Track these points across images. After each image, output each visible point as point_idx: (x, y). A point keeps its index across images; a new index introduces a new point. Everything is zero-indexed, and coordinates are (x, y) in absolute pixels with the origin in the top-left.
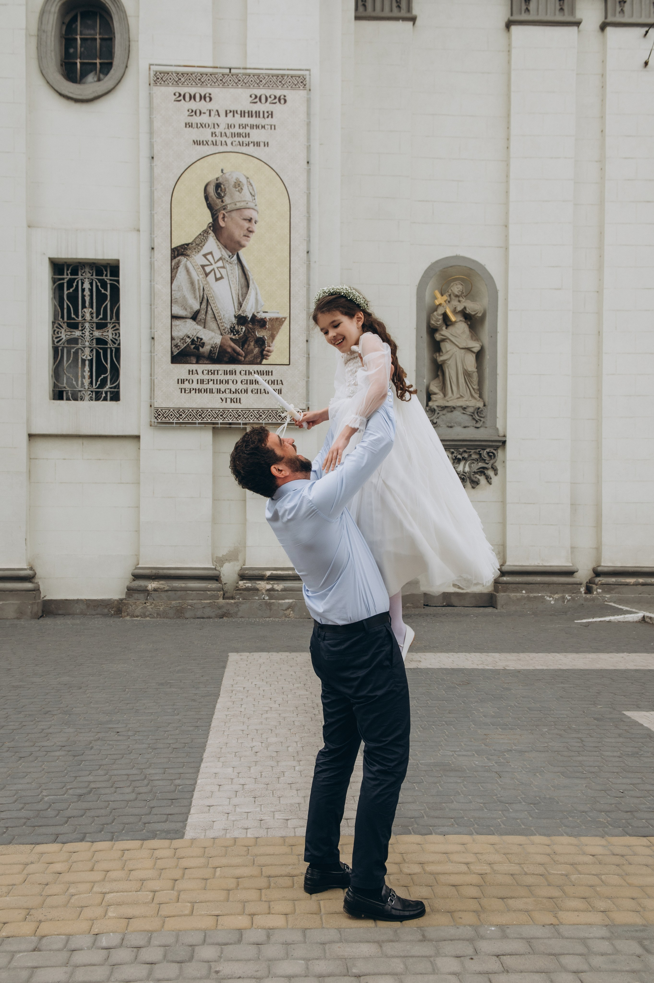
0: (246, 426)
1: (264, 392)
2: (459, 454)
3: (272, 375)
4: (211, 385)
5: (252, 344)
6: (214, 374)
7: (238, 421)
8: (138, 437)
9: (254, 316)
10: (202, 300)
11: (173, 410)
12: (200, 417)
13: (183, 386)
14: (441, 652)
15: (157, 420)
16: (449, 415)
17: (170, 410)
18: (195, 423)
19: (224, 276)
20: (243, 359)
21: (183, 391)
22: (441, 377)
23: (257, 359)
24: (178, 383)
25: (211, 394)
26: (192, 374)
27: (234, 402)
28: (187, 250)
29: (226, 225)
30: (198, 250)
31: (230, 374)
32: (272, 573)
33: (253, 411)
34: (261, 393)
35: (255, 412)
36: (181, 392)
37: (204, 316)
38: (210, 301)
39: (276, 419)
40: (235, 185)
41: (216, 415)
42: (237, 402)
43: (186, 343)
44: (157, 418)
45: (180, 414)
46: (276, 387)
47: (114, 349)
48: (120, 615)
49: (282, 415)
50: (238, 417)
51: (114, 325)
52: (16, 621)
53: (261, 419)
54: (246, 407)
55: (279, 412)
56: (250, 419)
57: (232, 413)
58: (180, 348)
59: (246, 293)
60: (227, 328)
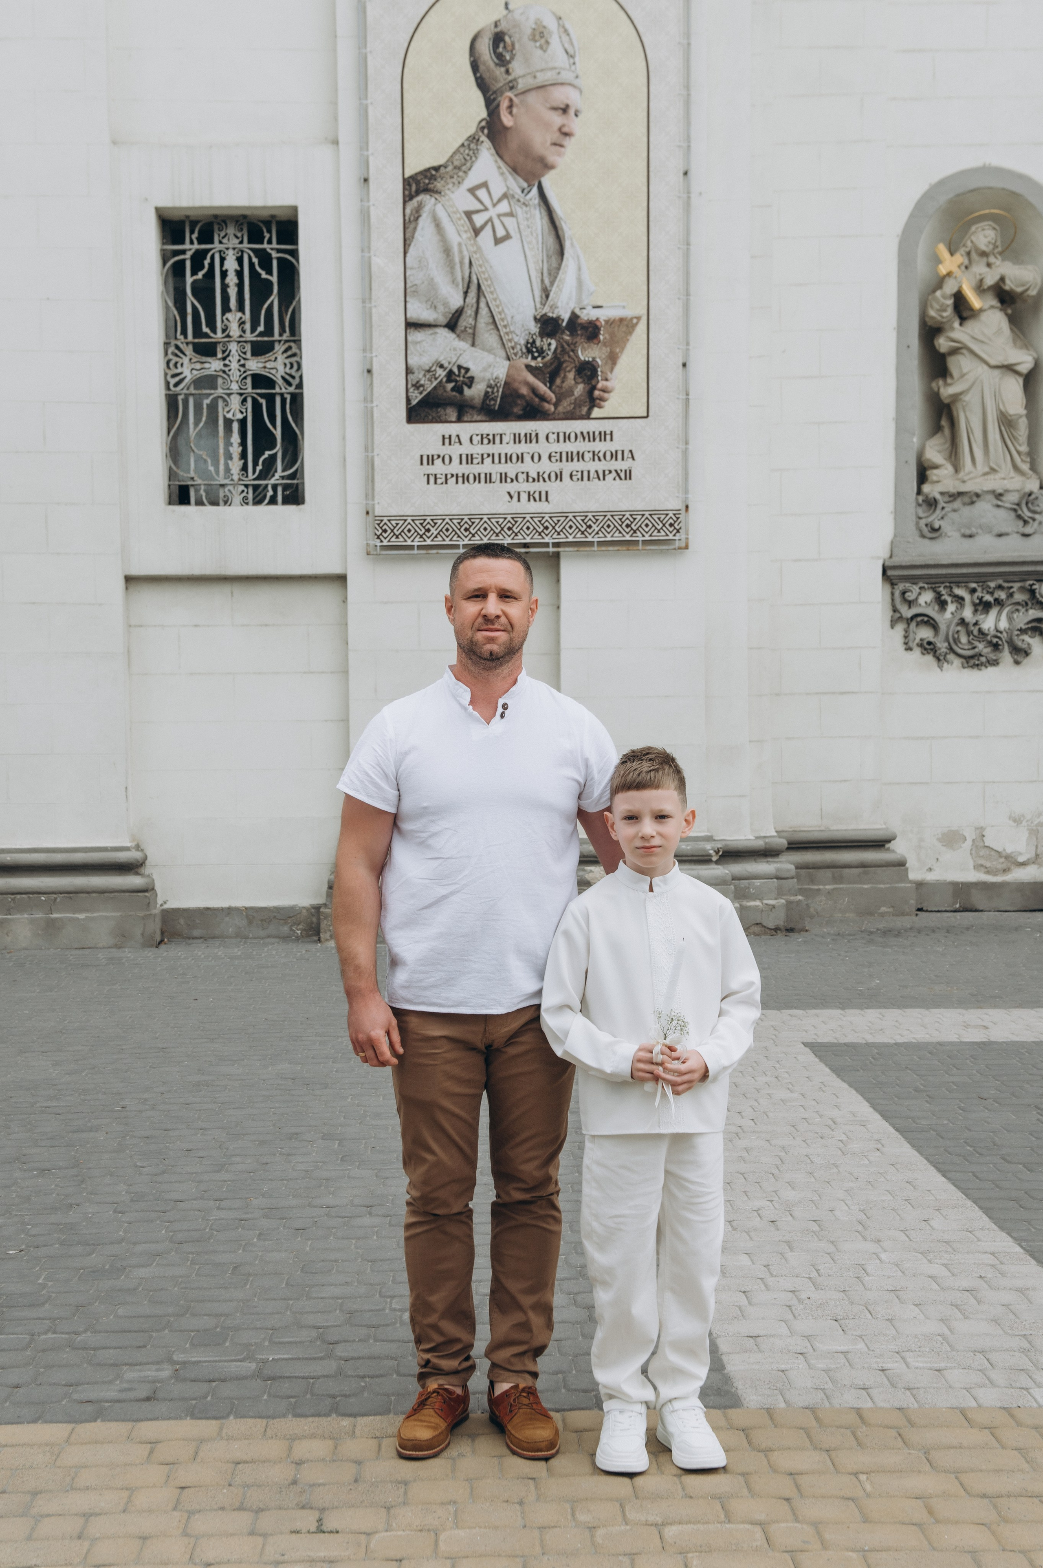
0: (561, 549)
1: (596, 476)
2: (988, 593)
3: (612, 440)
4: (487, 467)
5: (571, 375)
6: (494, 443)
7: (543, 538)
8: (341, 579)
9: (574, 317)
10: (468, 287)
11: (413, 520)
12: (466, 534)
13: (431, 469)
15: (382, 541)
16: (966, 511)
17: (405, 520)
19: (512, 233)
20: (552, 408)
21: (432, 480)
22: (947, 431)
23: (580, 407)
24: (422, 464)
25: (488, 484)
26: (450, 444)
27: (535, 500)
28: (435, 180)
29: (515, 123)
30: (460, 179)
31: (526, 442)
33: (574, 517)
34: (589, 479)
35: (578, 518)
36: (428, 483)
37: (471, 321)
38: (483, 287)
39: (620, 532)
40: (534, 35)
41: (499, 529)
42: (540, 500)
43: (436, 379)
44: (381, 537)
45: (427, 528)
46: (620, 465)
47: (288, 397)
48: (316, 938)
49: (632, 523)
50: (543, 531)
51: (287, 345)
52: (115, 953)
53: (590, 534)
54: (559, 510)
55: (628, 519)
56: (568, 535)
57: (531, 523)
58: (424, 390)
59: (559, 269)
60: (520, 344)
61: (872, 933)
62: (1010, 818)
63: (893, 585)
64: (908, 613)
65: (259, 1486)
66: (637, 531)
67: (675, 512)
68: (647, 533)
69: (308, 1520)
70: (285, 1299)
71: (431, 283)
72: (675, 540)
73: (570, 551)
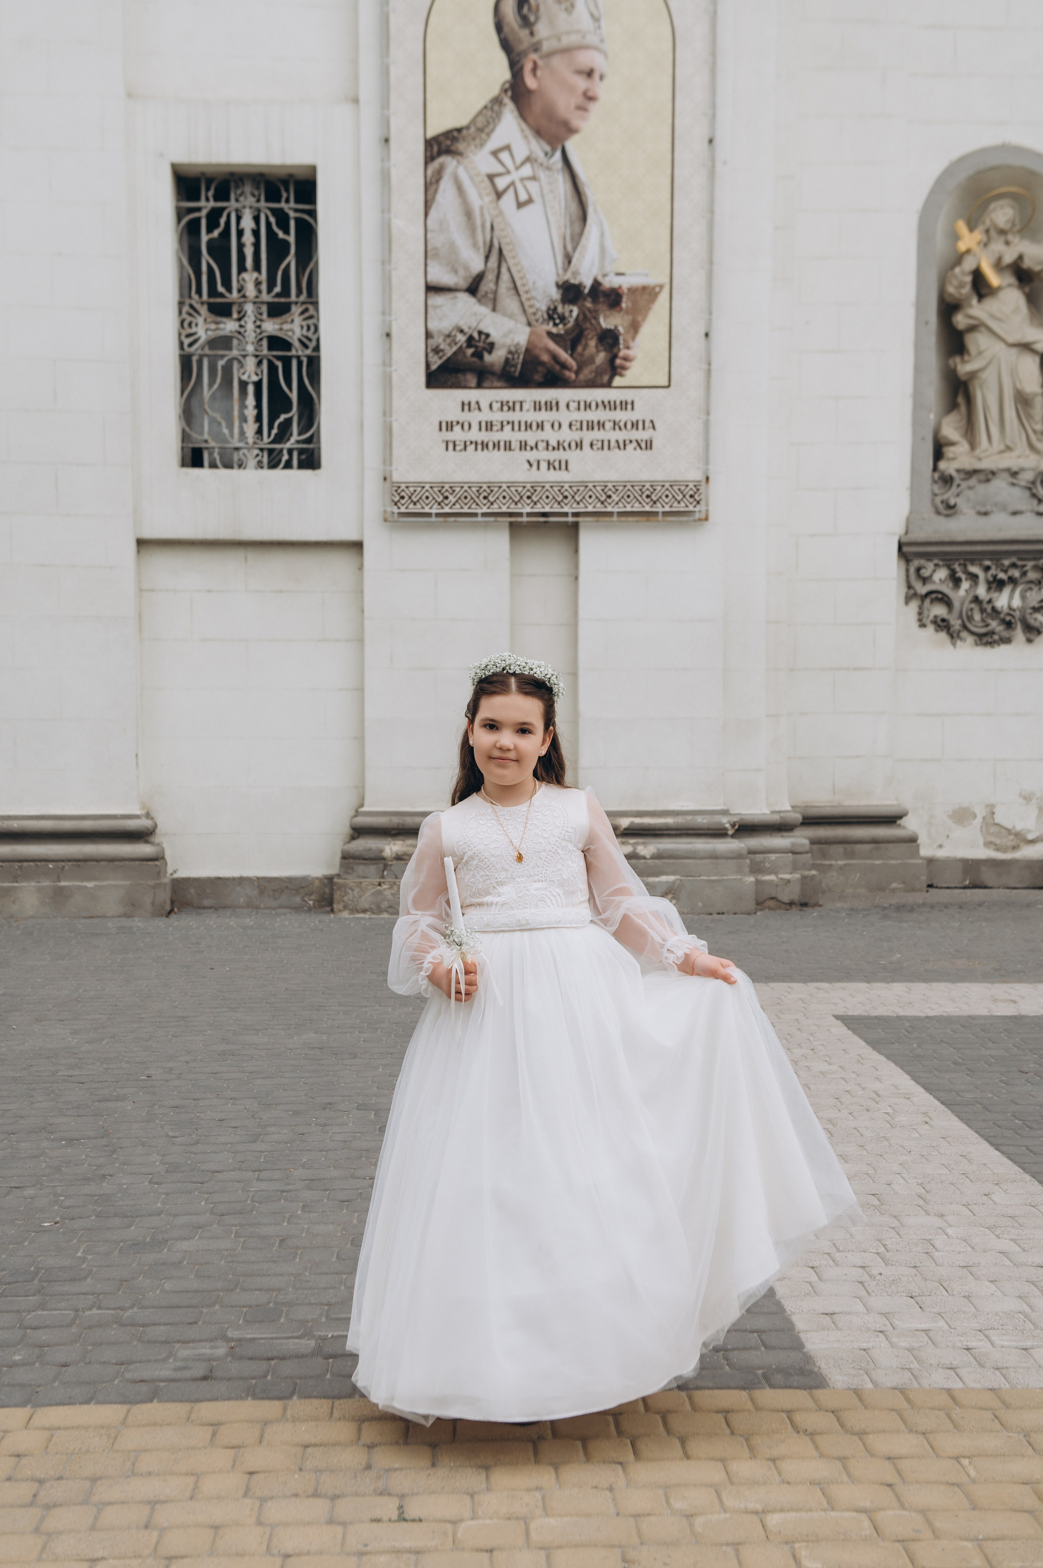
0: (580, 519)
1: (616, 445)
2: (1002, 570)
3: (633, 409)
4: (507, 434)
5: (593, 343)
6: (514, 410)
8: (358, 546)
9: (596, 284)
10: (490, 251)
11: (431, 487)
12: (485, 502)
13: (450, 436)
15: (399, 508)
16: (982, 489)
17: (423, 487)
18: (475, 515)
19: (535, 197)
20: (573, 376)
21: (451, 446)
22: (963, 409)
23: (601, 376)
24: (440, 429)
25: (508, 453)
27: (555, 468)
28: (457, 141)
29: (539, 85)
30: (482, 142)
31: (546, 409)
32: (632, 823)
33: (594, 486)
34: (609, 448)
35: (598, 488)
36: (447, 449)
37: (492, 286)
38: (505, 252)
39: (640, 503)
41: (518, 497)
42: (560, 468)
43: (456, 344)
44: (398, 503)
45: (445, 495)
46: (641, 435)
47: (305, 359)
48: (329, 909)
49: (652, 493)
50: (562, 501)
51: (304, 307)
52: (125, 922)
53: (610, 504)
54: (579, 479)
55: (648, 489)
56: (587, 505)
57: (550, 492)
58: (444, 355)
59: (581, 234)
60: (542, 311)
61: (885, 908)
62: (1020, 796)
63: (908, 561)
64: (922, 590)
65: (332, 1471)
66: (658, 502)
67: (695, 484)
68: (667, 504)
69: (388, 1507)
70: (337, 1273)
71: (452, 246)
72: (694, 512)
73: (589, 522)
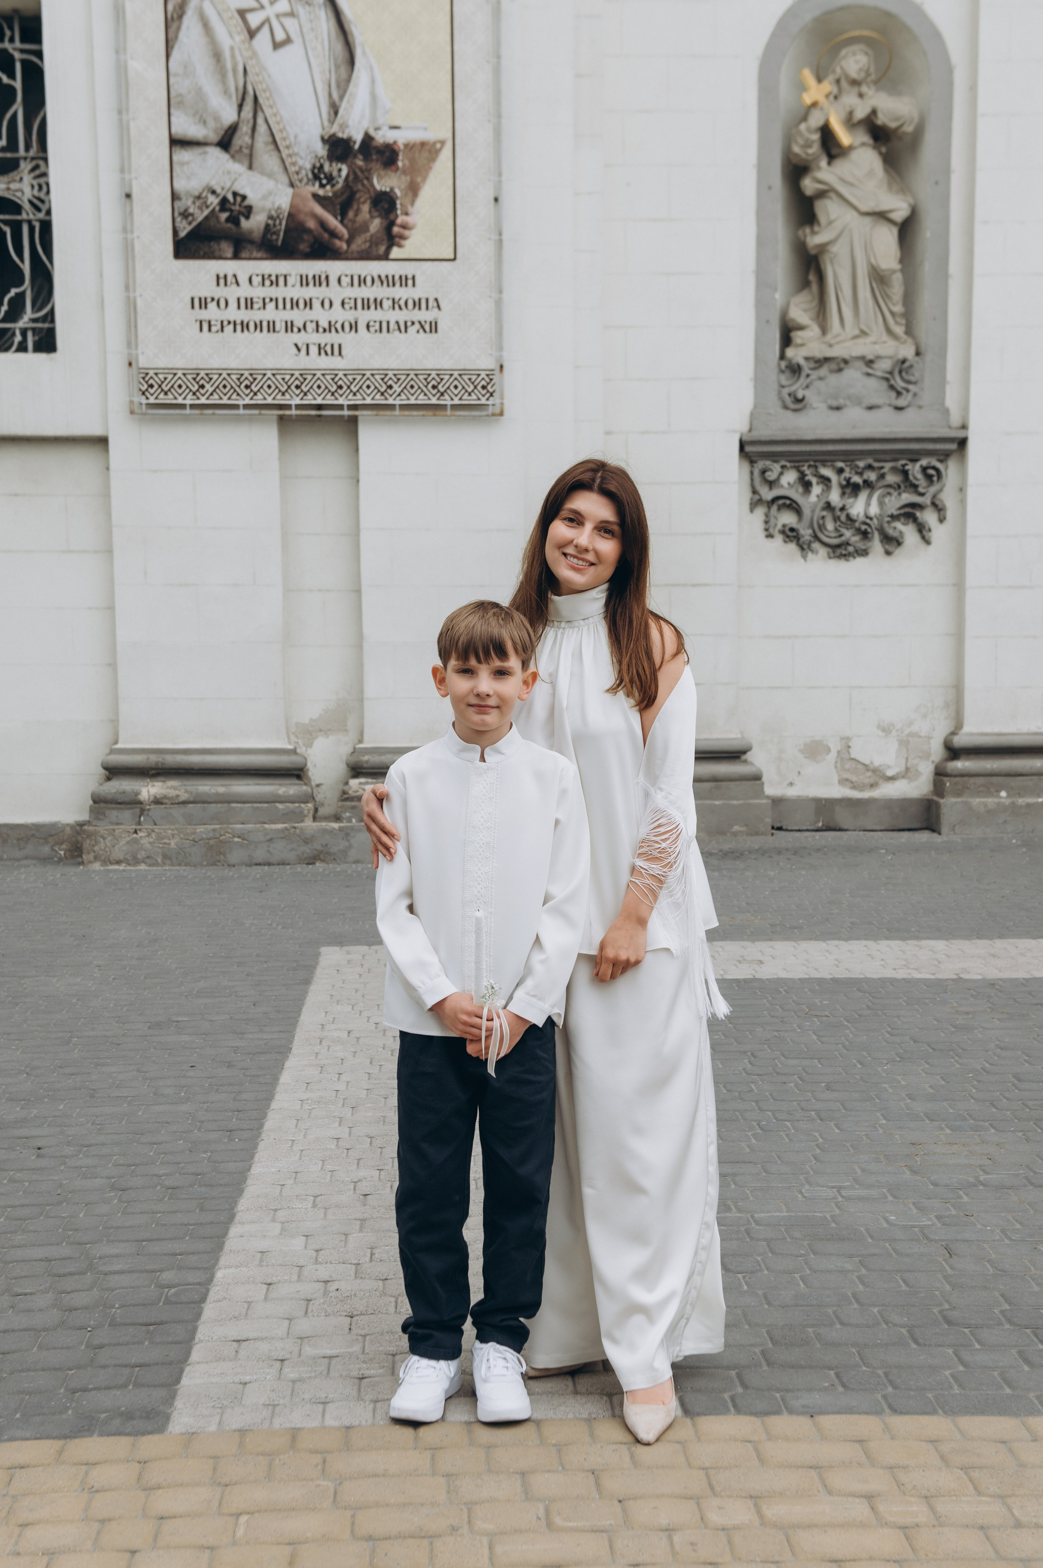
0: (358, 413)
1: (396, 327)
2: (857, 473)
3: (414, 285)
4: (270, 313)
5: (366, 208)
6: (277, 285)
7: (336, 399)
8: (102, 442)
9: (368, 139)
10: (243, 99)
11: (184, 374)
12: (247, 391)
13: (204, 315)
14: (810, 939)
15: (147, 398)
16: (834, 379)
17: (175, 374)
18: (236, 407)
19: (293, 36)
20: (345, 246)
21: (205, 326)
22: (815, 287)
23: (378, 245)
24: (193, 307)
25: (272, 334)
26: (226, 284)
27: (326, 354)
31: (315, 285)
33: (373, 375)
34: (388, 331)
35: (377, 377)
36: (201, 330)
37: (247, 139)
38: (261, 100)
39: (425, 395)
41: (286, 387)
42: (332, 354)
43: (207, 207)
44: (147, 393)
45: (201, 383)
46: (424, 315)
47: (37, 226)
48: (78, 860)
49: (439, 383)
50: (336, 391)
51: (34, 163)
53: (390, 396)
54: (355, 367)
55: (433, 379)
56: (365, 396)
57: (322, 381)
58: (194, 220)
59: (349, 80)
60: (305, 169)
62: (878, 727)
63: (752, 462)
64: (767, 494)
66: (445, 394)
67: (488, 373)
68: (456, 395)
71: (199, 92)
72: (488, 405)
73: (368, 415)
